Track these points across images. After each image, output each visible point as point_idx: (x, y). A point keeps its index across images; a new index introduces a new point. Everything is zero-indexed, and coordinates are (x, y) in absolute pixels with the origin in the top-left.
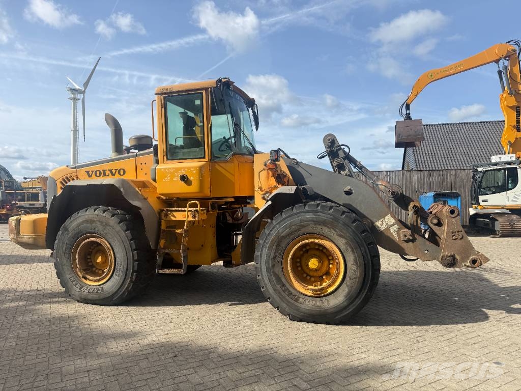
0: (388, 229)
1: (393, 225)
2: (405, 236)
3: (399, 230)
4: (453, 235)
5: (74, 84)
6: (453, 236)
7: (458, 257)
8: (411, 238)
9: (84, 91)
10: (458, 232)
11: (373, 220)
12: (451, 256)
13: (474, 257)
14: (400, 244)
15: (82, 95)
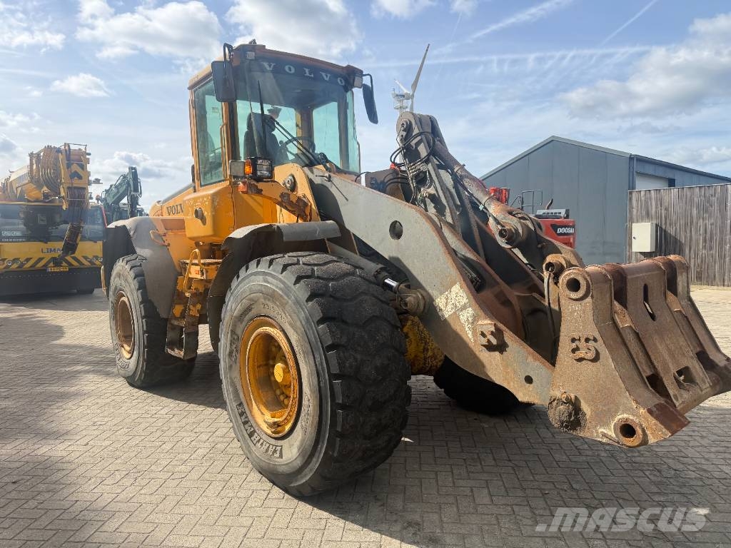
0: (456, 315)
1: (464, 308)
2: (483, 334)
3: (475, 318)
4: (574, 345)
5: (402, 87)
6: (574, 351)
7: (585, 407)
8: (494, 341)
9: (413, 95)
10: (587, 340)
11: (433, 292)
12: (569, 401)
13: (625, 416)
14: (477, 353)
15: (410, 101)
